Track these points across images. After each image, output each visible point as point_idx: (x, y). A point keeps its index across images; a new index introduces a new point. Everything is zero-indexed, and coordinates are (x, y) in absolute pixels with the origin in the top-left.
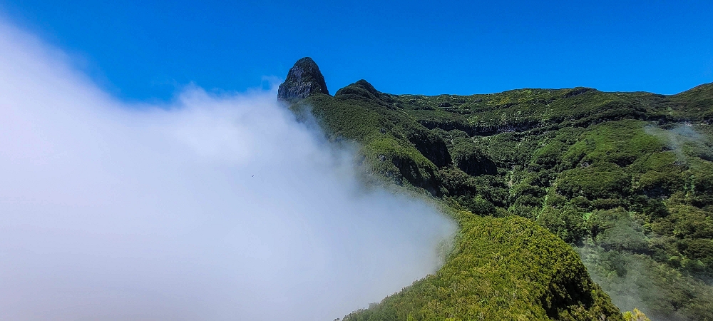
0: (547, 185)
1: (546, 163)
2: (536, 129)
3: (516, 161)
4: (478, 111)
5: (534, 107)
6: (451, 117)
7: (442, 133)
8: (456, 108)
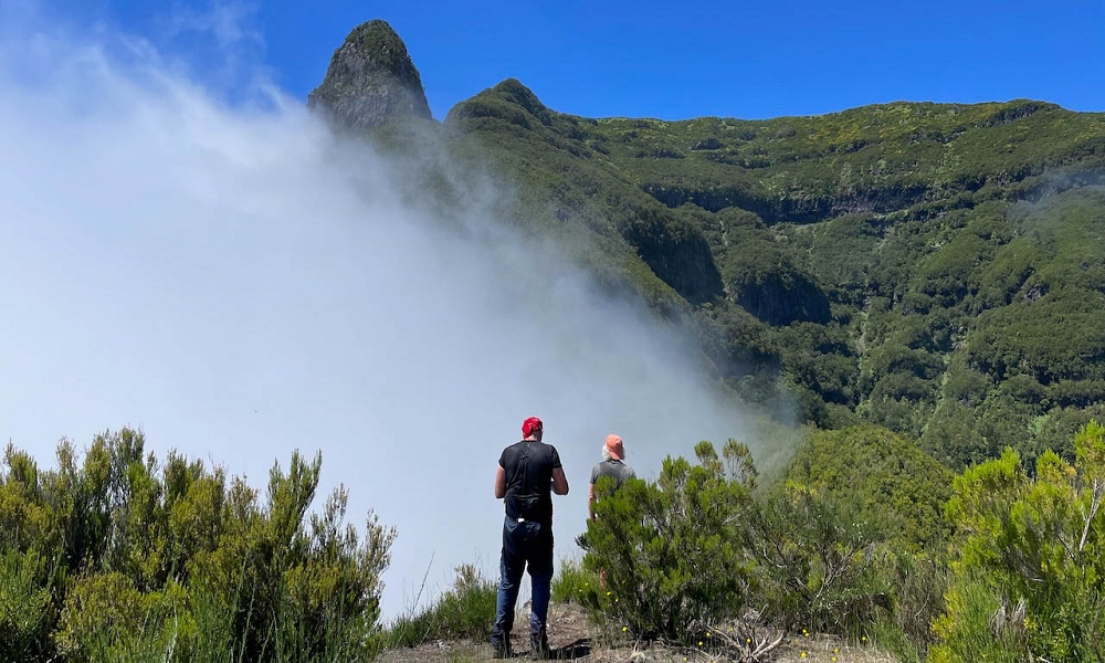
0: (946, 346)
1: (945, 293)
2: (923, 205)
3: (875, 286)
4: (786, 160)
5: (917, 150)
6: (720, 177)
7: (701, 218)
8: (734, 153)
